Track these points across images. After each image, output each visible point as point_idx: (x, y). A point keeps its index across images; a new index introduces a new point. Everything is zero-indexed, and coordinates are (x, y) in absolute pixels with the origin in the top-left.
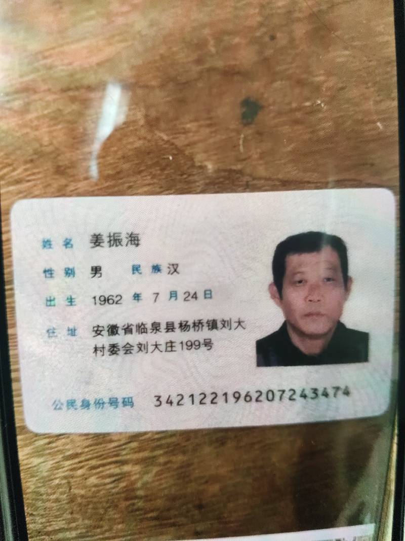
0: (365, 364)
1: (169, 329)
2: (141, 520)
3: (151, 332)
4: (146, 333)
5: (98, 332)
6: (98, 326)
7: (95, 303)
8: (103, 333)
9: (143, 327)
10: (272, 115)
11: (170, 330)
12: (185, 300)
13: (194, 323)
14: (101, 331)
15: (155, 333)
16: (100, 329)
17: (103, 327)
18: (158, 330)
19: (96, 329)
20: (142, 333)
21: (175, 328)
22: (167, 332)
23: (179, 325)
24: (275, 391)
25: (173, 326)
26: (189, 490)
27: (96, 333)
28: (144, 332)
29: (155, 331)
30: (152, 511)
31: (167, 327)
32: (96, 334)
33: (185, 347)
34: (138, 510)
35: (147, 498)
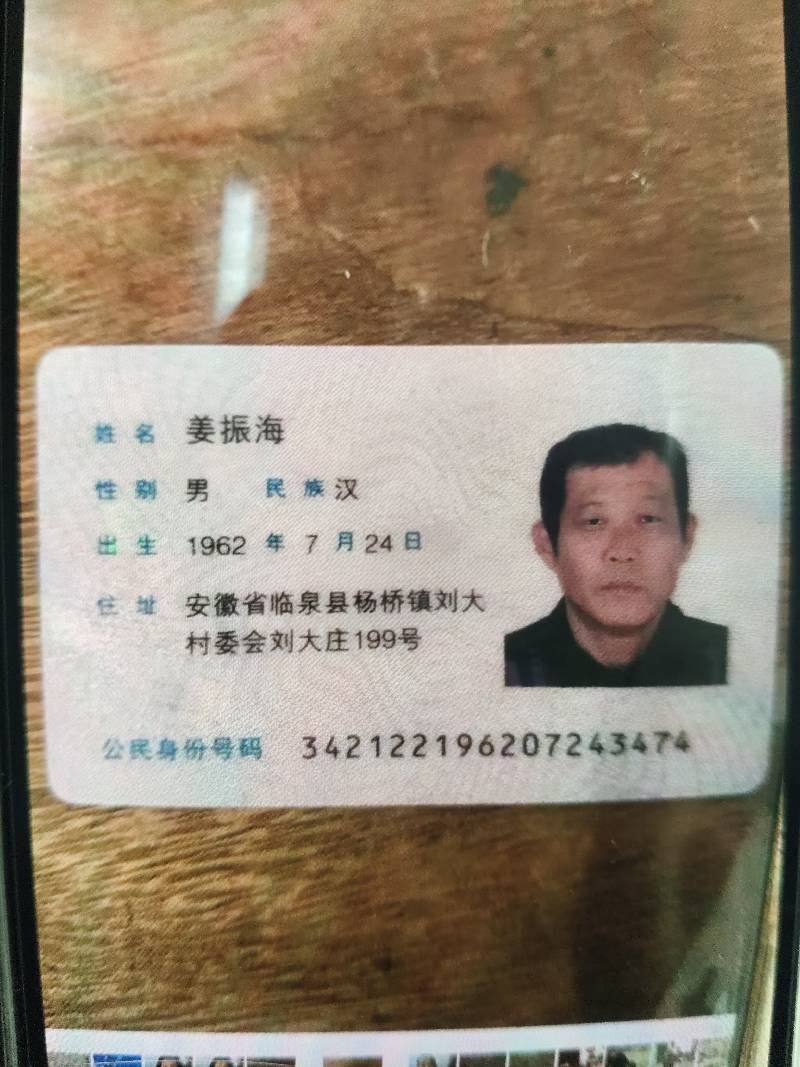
0: (721, 689)
1: (335, 607)
2: (268, 988)
3: (300, 612)
4: (291, 612)
5: (198, 608)
6: (198, 596)
7: (194, 552)
8: (206, 609)
9: (284, 600)
10: (544, 198)
11: (337, 609)
12: (368, 550)
13: (385, 597)
14: (203, 606)
15: (309, 613)
16: (201, 601)
17: (207, 598)
18: (314, 608)
19: (193, 601)
20: (282, 612)
21: (347, 606)
22: (331, 611)
23: (354, 600)
24: (540, 737)
25: (344, 601)
26: (366, 929)
27: (193, 609)
28: (286, 611)
29: (307, 610)
30: (291, 969)
31: (332, 602)
32: (193, 612)
33: (365, 642)
34: (263, 966)
35: (282, 943)
